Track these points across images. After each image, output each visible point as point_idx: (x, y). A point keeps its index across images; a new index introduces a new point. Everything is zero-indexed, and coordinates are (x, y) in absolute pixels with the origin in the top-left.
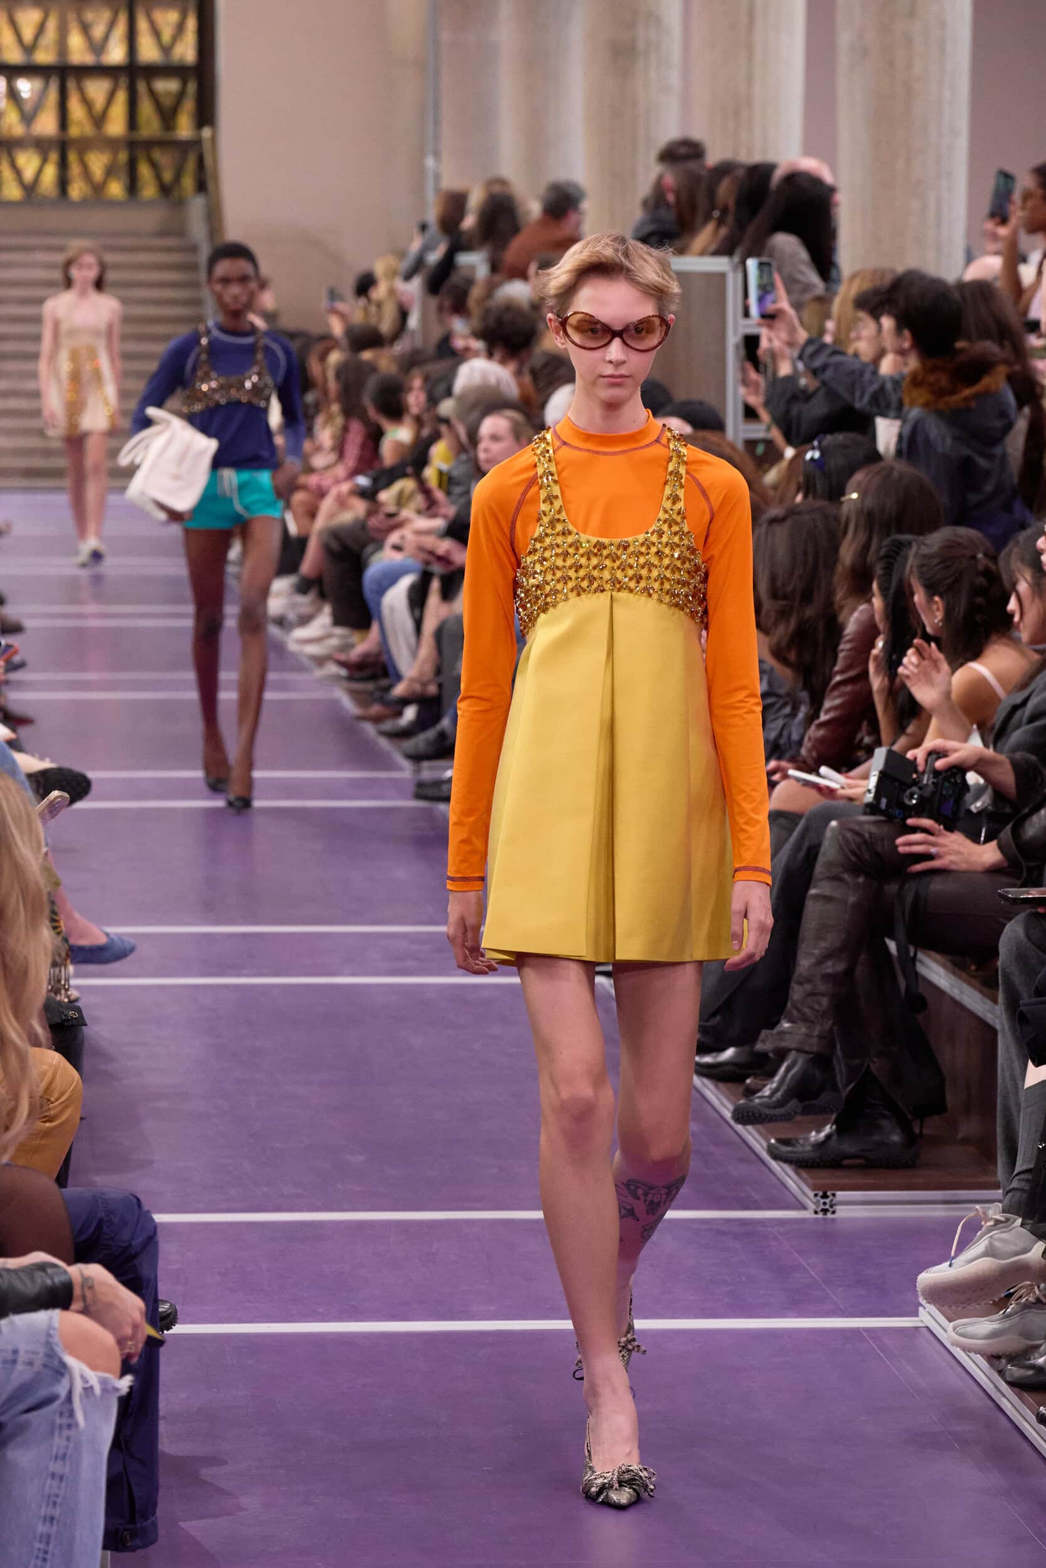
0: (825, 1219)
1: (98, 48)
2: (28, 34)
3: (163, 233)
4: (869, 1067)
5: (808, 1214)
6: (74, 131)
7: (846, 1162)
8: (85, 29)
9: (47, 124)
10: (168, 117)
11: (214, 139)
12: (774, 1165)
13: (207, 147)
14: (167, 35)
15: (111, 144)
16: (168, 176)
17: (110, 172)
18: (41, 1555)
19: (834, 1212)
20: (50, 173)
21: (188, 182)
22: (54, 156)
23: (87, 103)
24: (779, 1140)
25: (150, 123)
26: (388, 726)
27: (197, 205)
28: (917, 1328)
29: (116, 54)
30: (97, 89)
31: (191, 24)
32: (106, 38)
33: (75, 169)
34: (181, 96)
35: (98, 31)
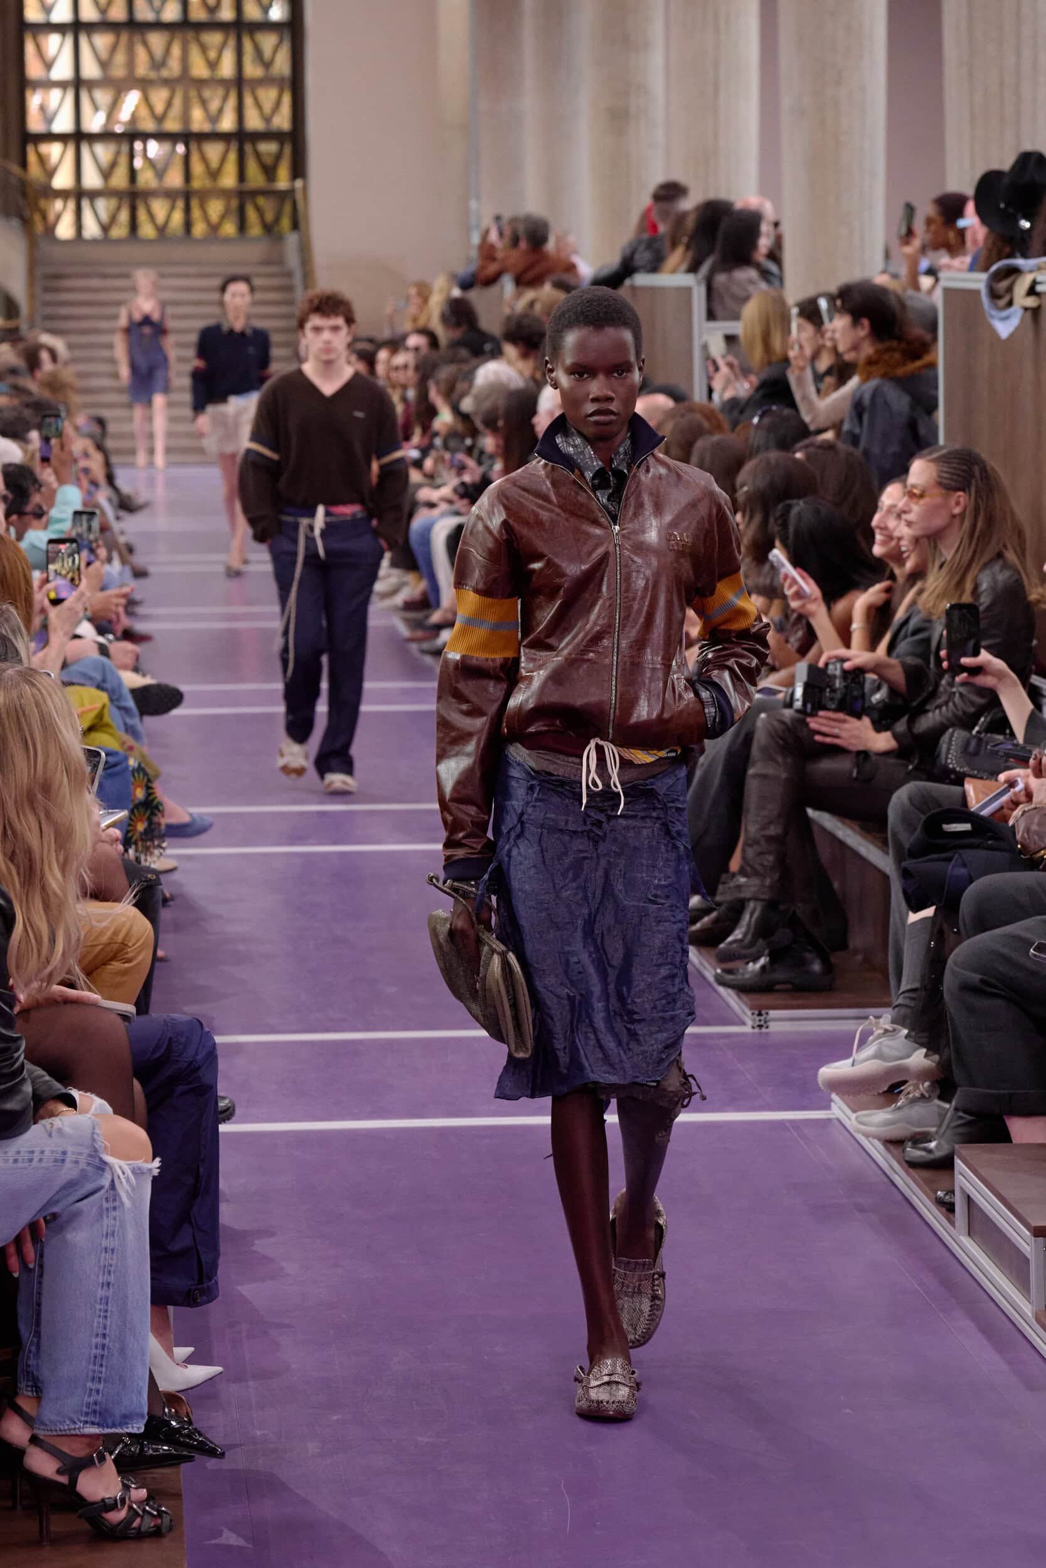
0: (760, 1033)
1: (215, 119)
2: (159, 108)
3: (267, 262)
4: (794, 912)
5: (747, 1029)
6: (196, 184)
7: (778, 987)
8: (204, 103)
9: (175, 179)
10: (270, 172)
11: (305, 189)
12: (721, 990)
13: (299, 196)
14: (268, 107)
15: (225, 193)
16: (269, 217)
17: (223, 217)
18: (102, 1314)
19: (767, 1027)
20: (178, 217)
21: (286, 222)
22: (180, 204)
23: (204, 159)
24: (724, 970)
25: (255, 177)
26: (426, 646)
27: (292, 240)
28: (829, 1120)
29: (227, 123)
30: (214, 151)
31: (287, 99)
32: (221, 111)
33: (196, 213)
34: (278, 157)
35: (214, 106)
